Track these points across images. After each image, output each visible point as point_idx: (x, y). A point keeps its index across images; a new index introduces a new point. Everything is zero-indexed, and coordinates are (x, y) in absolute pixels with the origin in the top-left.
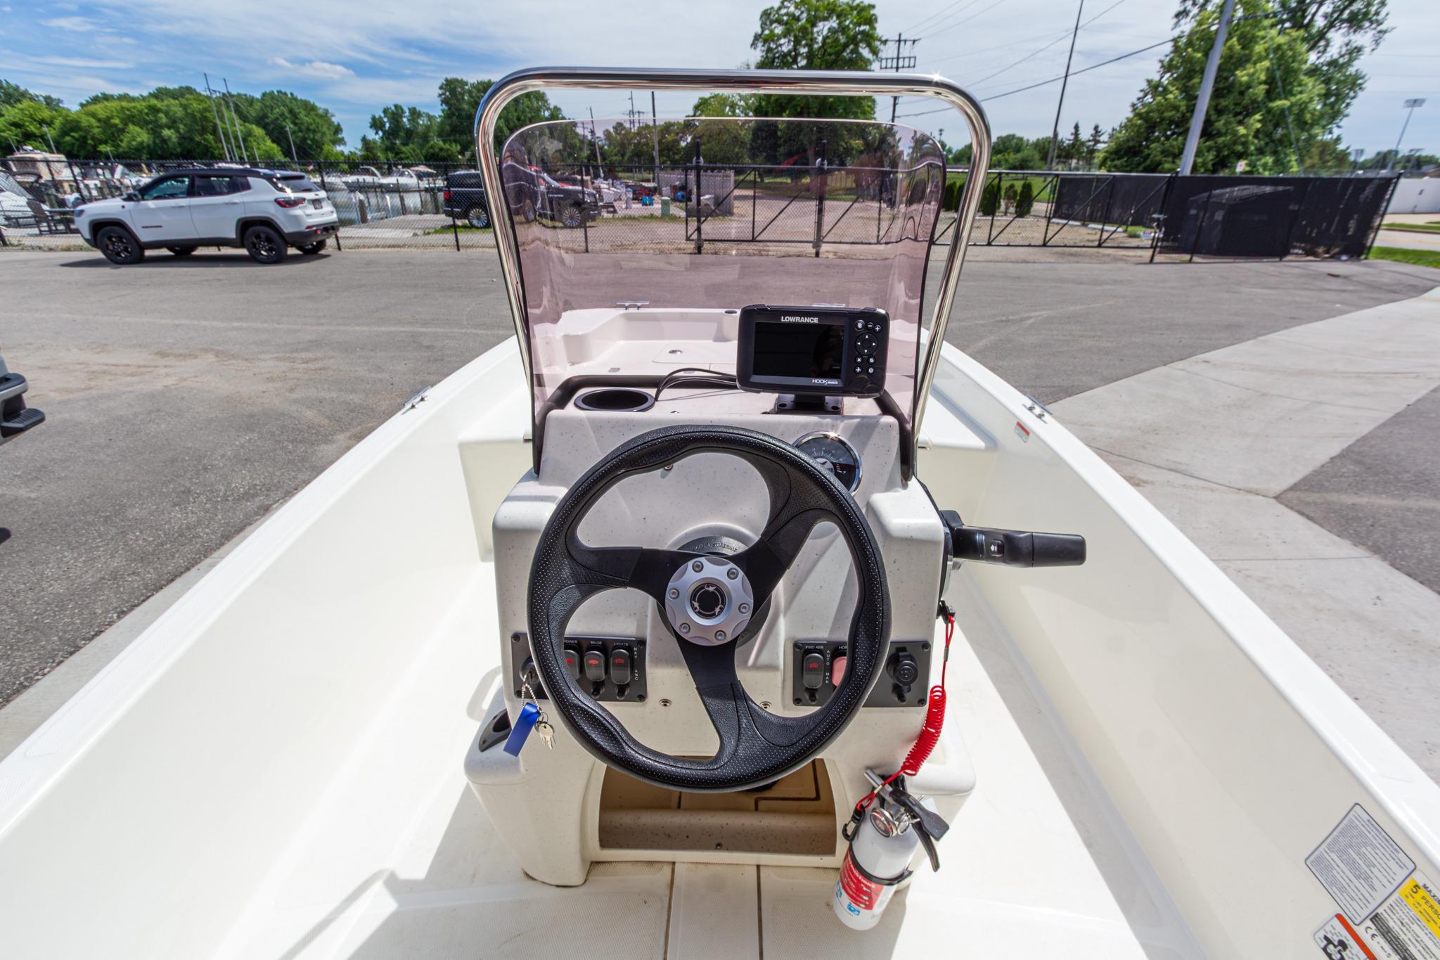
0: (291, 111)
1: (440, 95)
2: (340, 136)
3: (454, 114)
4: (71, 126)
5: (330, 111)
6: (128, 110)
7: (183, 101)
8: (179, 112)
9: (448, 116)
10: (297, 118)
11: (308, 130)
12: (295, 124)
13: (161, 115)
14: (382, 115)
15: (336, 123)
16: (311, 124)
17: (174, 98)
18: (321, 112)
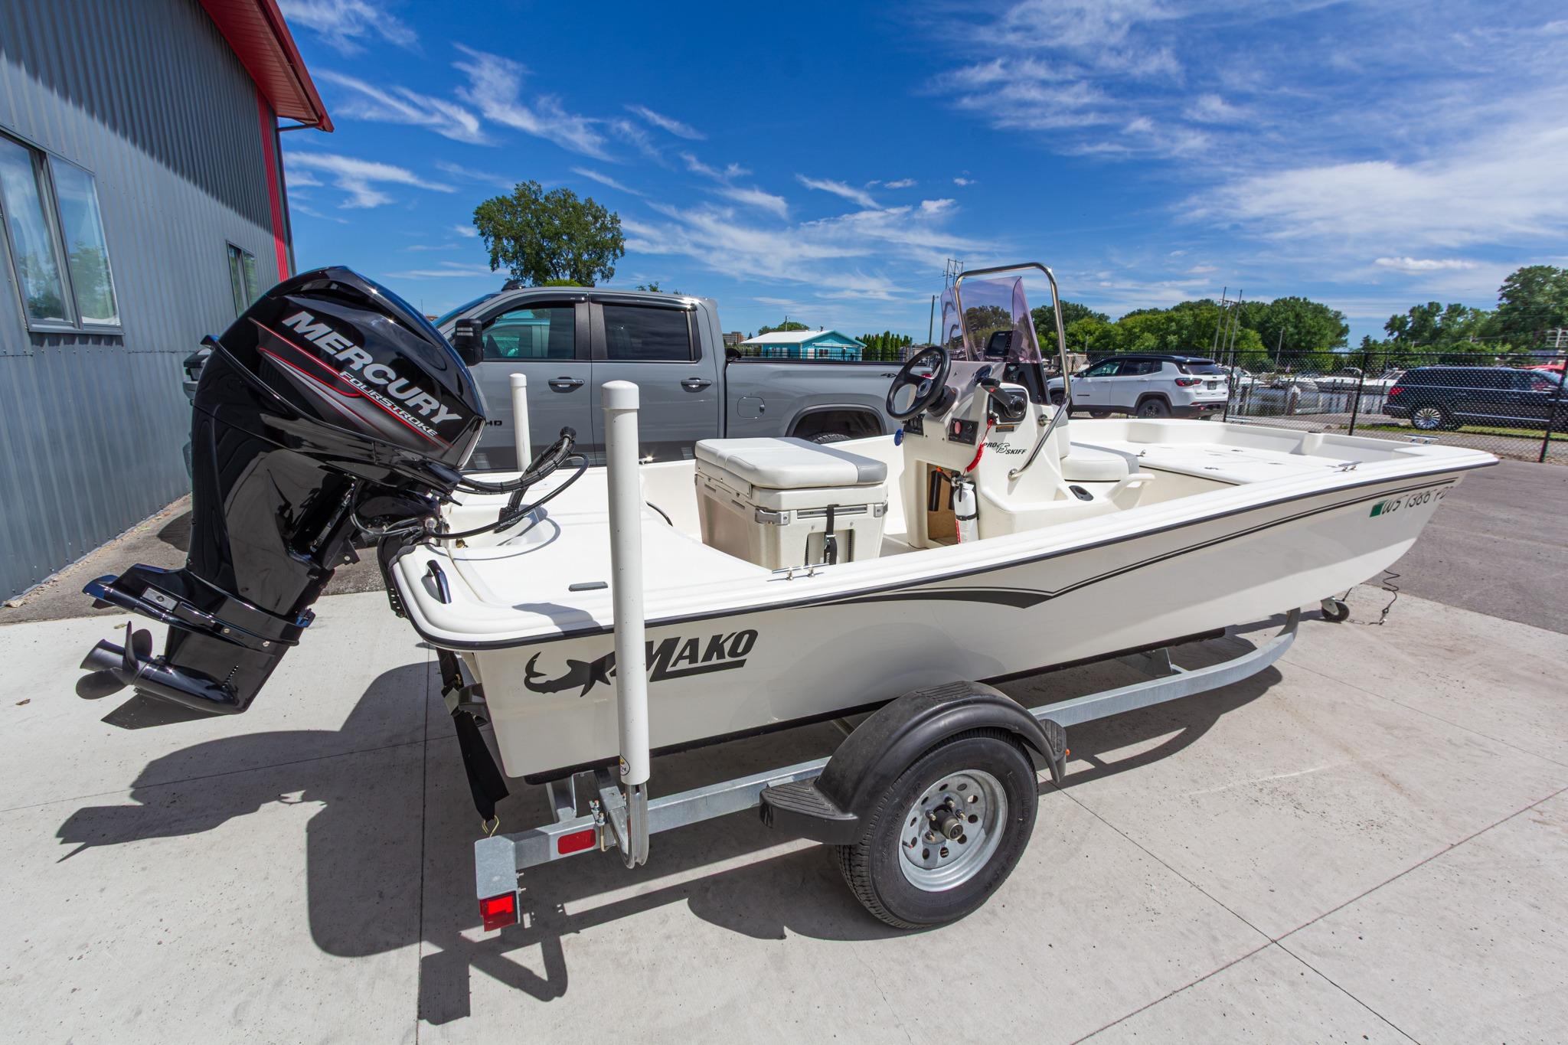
0: (1297, 316)
1: (1503, 288)
2: (1344, 338)
3: (1515, 309)
4: (1106, 335)
5: (1343, 314)
6: (1151, 321)
7: (1197, 311)
8: (1188, 320)
9: (1505, 312)
10: (1300, 322)
11: (1308, 332)
12: (1296, 327)
13: (1174, 324)
14: (1408, 314)
15: (1344, 325)
16: (1313, 327)
17: (1191, 309)
18: (1331, 315)
